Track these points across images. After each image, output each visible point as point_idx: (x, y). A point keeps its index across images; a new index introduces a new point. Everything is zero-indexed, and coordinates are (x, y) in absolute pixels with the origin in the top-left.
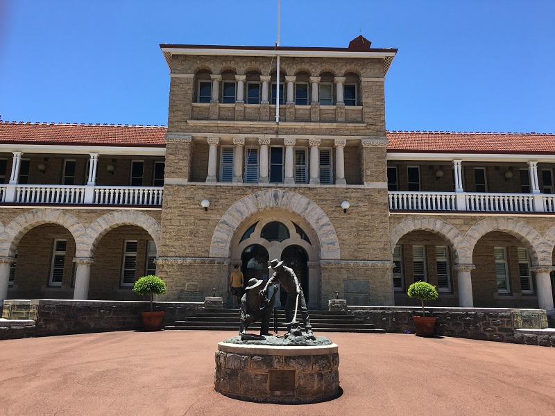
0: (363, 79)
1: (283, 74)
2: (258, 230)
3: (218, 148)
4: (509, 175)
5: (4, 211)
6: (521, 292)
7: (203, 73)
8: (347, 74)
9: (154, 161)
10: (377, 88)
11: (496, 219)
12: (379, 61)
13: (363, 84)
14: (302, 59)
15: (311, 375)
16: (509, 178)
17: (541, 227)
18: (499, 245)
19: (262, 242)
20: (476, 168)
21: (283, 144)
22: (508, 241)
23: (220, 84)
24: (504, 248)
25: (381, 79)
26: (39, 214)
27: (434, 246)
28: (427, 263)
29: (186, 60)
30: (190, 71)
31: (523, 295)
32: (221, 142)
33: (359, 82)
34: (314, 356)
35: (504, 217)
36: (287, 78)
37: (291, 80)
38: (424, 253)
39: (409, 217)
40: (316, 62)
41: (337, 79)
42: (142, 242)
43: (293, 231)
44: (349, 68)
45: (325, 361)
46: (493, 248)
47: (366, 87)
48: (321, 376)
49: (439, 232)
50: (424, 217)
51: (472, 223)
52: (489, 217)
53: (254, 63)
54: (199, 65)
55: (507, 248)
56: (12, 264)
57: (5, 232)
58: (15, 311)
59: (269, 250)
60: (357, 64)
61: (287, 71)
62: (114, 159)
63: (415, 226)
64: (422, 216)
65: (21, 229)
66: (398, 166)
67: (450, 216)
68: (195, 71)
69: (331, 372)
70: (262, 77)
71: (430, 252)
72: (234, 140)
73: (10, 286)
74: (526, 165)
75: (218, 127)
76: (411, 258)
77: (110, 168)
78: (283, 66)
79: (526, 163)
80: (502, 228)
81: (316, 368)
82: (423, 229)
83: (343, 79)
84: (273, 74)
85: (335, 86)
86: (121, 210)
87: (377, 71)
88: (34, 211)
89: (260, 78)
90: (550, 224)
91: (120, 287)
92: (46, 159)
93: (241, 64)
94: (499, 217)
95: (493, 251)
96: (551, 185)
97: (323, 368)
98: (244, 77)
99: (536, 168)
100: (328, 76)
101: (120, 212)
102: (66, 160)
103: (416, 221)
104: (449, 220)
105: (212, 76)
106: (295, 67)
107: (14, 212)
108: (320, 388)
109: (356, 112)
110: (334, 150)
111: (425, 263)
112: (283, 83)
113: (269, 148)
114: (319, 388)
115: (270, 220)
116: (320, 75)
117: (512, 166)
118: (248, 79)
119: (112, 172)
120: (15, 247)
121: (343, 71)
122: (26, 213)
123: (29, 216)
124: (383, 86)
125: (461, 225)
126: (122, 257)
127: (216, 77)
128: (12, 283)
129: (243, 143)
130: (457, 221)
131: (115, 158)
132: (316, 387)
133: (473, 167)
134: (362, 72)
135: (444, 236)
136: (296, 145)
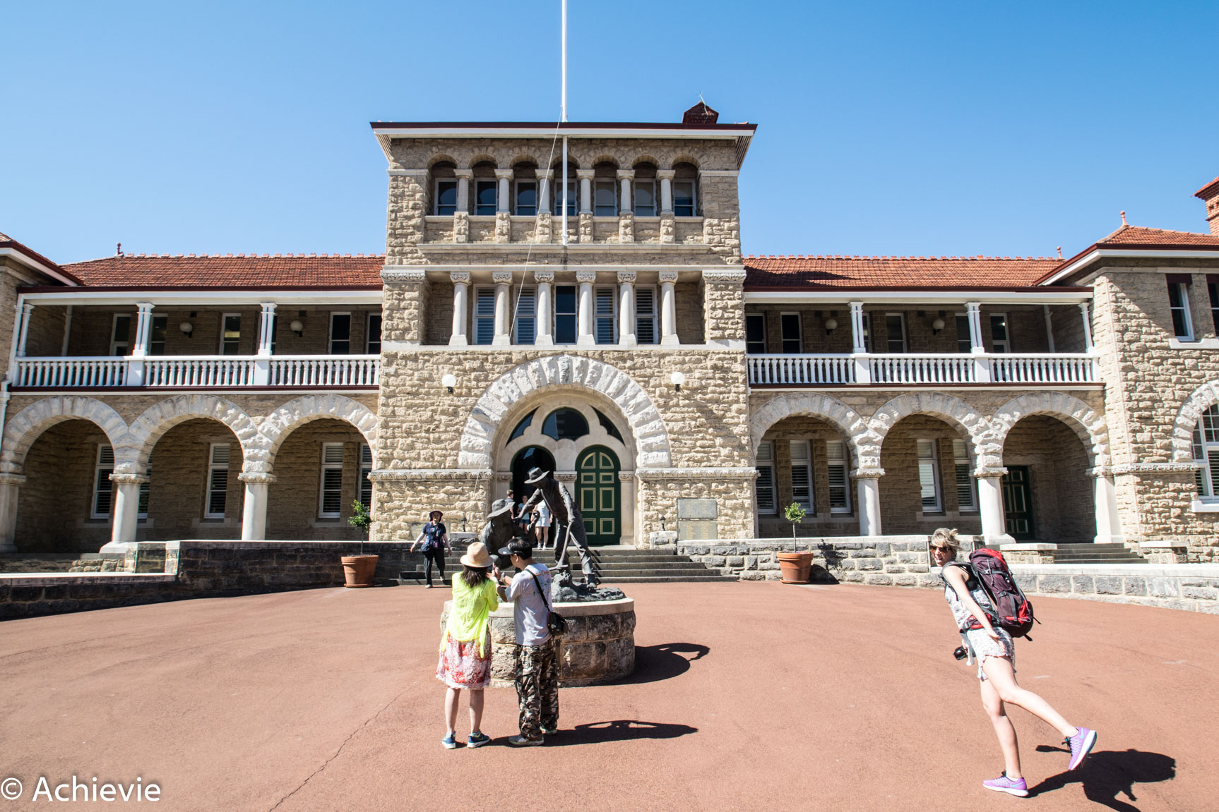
0: (704, 173)
1: (573, 166)
2: (537, 422)
3: (470, 290)
4: (940, 324)
5: (126, 400)
6: (957, 510)
7: (442, 167)
8: (677, 166)
9: (367, 312)
10: (726, 186)
11: (917, 394)
12: (728, 143)
13: (703, 181)
14: (604, 142)
15: (586, 646)
16: (939, 330)
17: (986, 405)
18: (925, 436)
19: (544, 441)
20: (888, 314)
21: (575, 280)
22: (938, 430)
23: (471, 185)
24: (933, 442)
25: (733, 173)
26: (183, 402)
27: (823, 441)
28: (813, 468)
29: (415, 146)
30: (421, 165)
31: (962, 514)
32: (474, 279)
33: (697, 178)
34: (590, 617)
35: (929, 392)
36: (580, 173)
37: (586, 174)
38: (809, 453)
39: (782, 395)
40: (626, 146)
41: (660, 173)
42: (351, 446)
43: (593, 423)
44: (680, 154)
45: (610, 624)
46: (914, 440)
47: (708, 185)
48: (602, 647)
49: (828, 419)
50: (805, 395)
51: (879, 402)
52: (905, 392)
53: (525, 149)
54: (434, 154)
55: (937, 440)
56: (143, 486)
57: (128, 435)
58: (145, 560)
59: (556, 454)
60: (693, 149)
61: (580, 161)
62: (302, 313)
63: (790, 409)
64: (801, 393)
65: (155, 428)
66: (765, 312)
67: (845, 392)
68: (429, 165)
69: (618, 641)
70: (538, 172)
71: (816, 449)
72: (494, 275)
73: (140, 521)
74: (962, 308)
75: (468, 254)
76: (788, 461)
77: (296, 326)
78: (573, 154)
79: (962, 305)
80: (926, 409)
81: (594, 635)
82: (803, 414)
83: (672, 173)
84: (557, 166)
85: (659, 184)
86: (313, 395)
87: (725, 159)
88: (174, 398)
89: (535, 173)
90: (999, 401)
91: (319, 520)
92: (193, 314)
93: (504, 151)
94: (922, 392)
95: (914, 446)
96: (1004, 338)
97: (605, 634)
98: (510, 173)
99: (977, 312)
100: (646, 169)
101: (313, 398)
102: (225, 315)
103: (793, 402)
104: (843, 399)
105: (457, 172)
106: (592, 153)
107: (143, 401)
108: (599, 666)
109: (693, 226)
110: (659, 288)
111: (809, 469)
112: (574, 181)
113: (552, 288)
114: (598, 664)
115: (557, 405)
116: (634, 167)
117: (944, 312)
118: (515, 176)
119: (300, 333)
120: (146, 459)
121: (671, 161)
122: (162, 403)
123: (167, 407)
124: (736, 184)
125: (863, 406)
126: (320, 470)
127: (464, 174)
128: (144, 516)
129: (510, 280)
130: (857, 400)
131: (303, 309)
132: (593, 663)
133: (883, 312)
134: (700, 161)
135: (836, 425)
136: (596, 282)
